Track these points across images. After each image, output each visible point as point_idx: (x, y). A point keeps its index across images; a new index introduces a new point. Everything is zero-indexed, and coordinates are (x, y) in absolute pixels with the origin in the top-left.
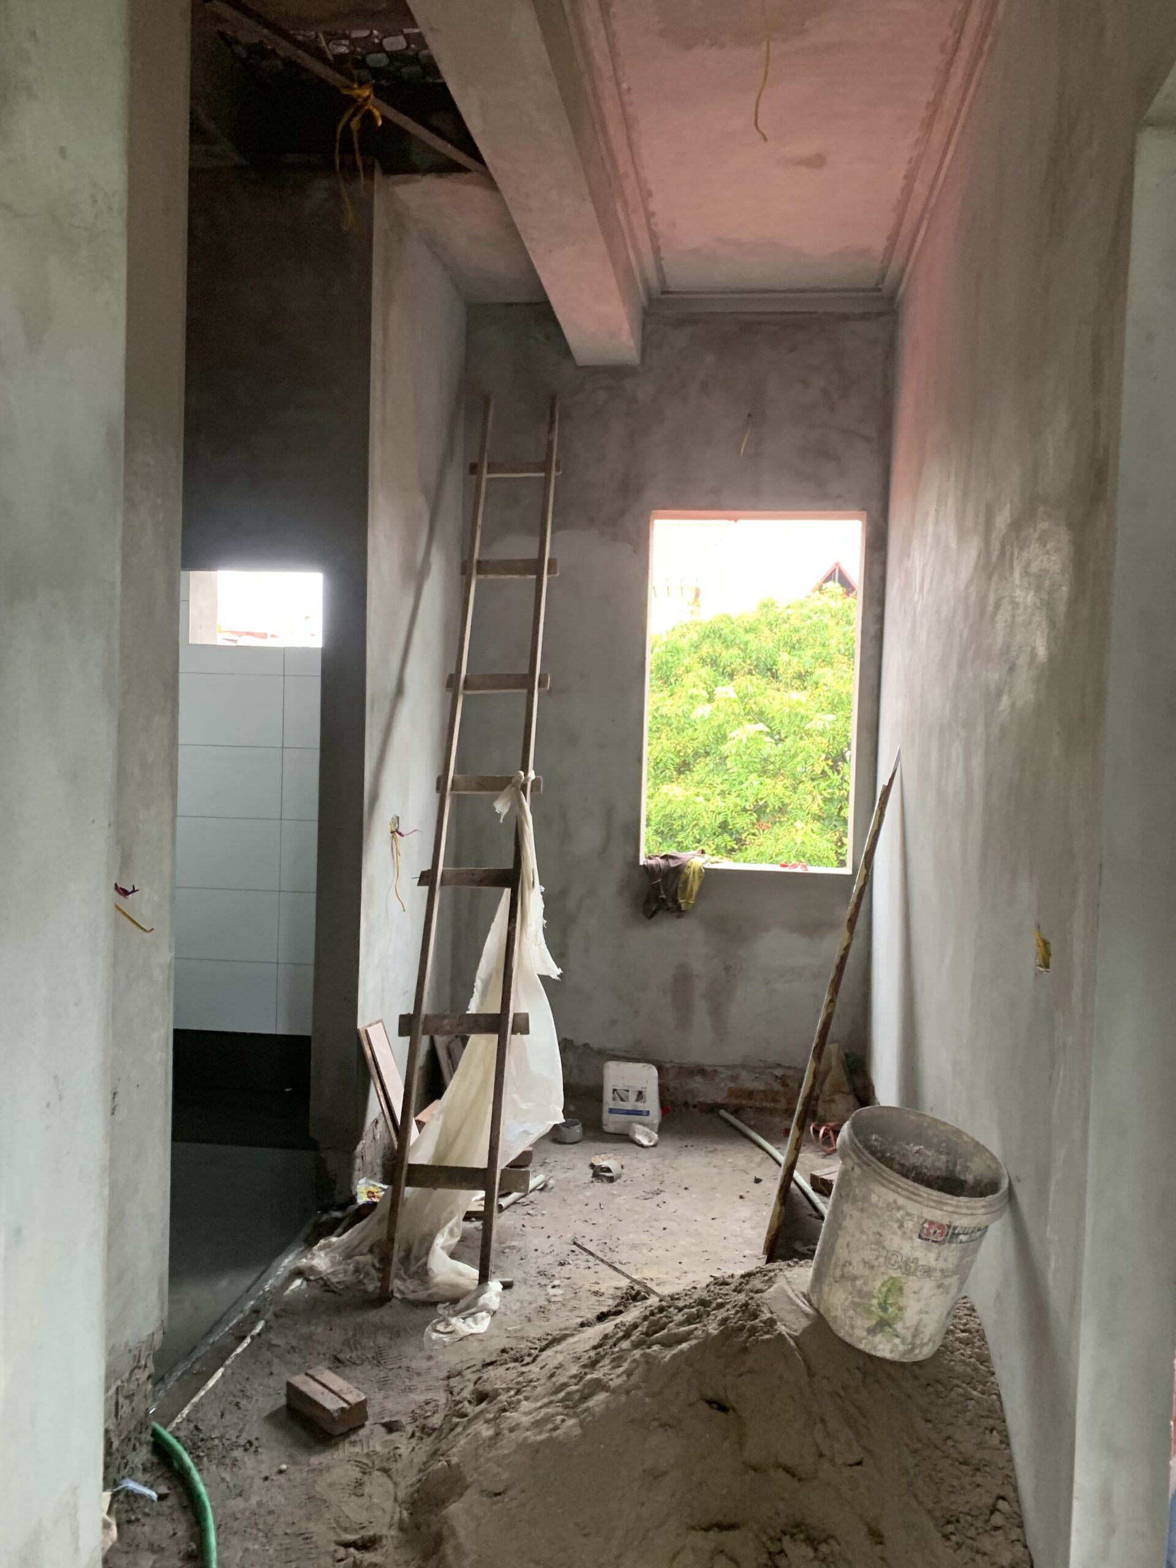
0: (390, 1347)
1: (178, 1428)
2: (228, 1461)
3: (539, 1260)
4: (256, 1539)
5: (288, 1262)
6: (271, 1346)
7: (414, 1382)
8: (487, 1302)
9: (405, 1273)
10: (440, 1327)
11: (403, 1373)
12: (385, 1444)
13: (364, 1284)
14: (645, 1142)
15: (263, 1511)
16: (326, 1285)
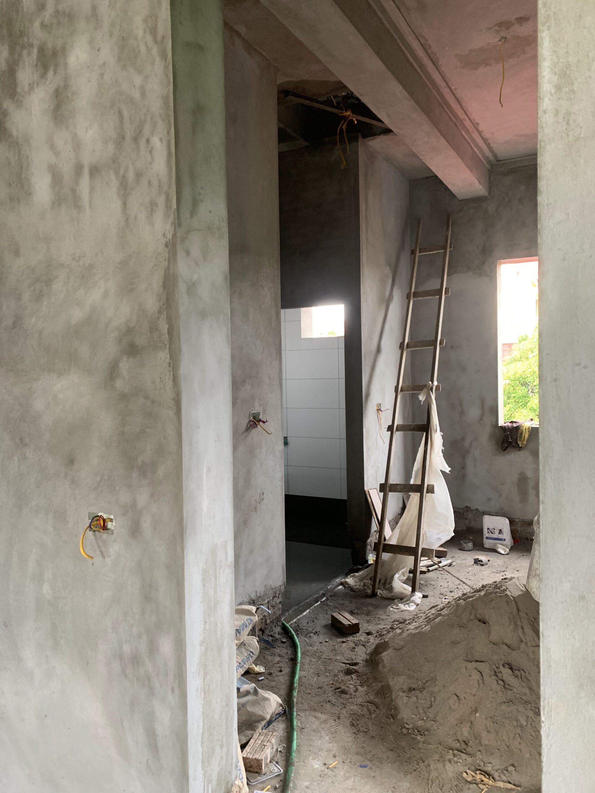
0: (373, 611)
1: (292, 624)
2: (308, 636)
3: (442, 590)
4: (315, 658)
5: (338, 580)
6: (327, 605)
7: (380, 622)
8: (414, 599)
9: (384, 588)
10: (394, 607)
11: (377, 619)
12: (365, 638)
13: (366, 590)
14: (503, 552)
15: (318, 651)
16: (352, 589)
